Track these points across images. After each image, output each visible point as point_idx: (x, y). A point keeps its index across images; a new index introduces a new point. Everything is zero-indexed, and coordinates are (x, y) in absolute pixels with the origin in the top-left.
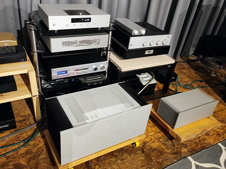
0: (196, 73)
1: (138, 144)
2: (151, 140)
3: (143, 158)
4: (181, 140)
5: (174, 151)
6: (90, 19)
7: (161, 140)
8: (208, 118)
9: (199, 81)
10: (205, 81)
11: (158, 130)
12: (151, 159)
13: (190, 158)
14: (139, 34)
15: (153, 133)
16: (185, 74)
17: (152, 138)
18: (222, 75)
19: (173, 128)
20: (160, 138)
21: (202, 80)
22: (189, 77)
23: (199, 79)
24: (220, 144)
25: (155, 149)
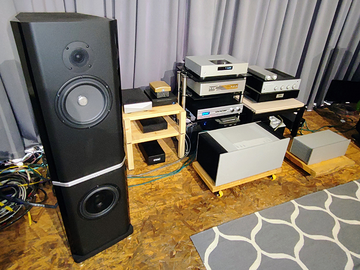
0: (324, 119)
1: (274, 177)
2: (286, 175)
3: (281, 189)
4: (315, 174)
5: (309, 185)
6: (232, 67)
7: (295, 176)
8: (341, 157)
9: (328, 126)
10: (334, 127)
11: (292, 168)
12: (288, 190)
13: (325, 190)
14: (271, 79)
15: (287, 170)
16: (312, 120)
17: (287, 174)
18: (352, 121)
19: (307, 164)
20: (294, 174)
21: (331, 125)
22: (317, 123)
23: (328, 125)
24: (355, 182)
25: (291, 183)
